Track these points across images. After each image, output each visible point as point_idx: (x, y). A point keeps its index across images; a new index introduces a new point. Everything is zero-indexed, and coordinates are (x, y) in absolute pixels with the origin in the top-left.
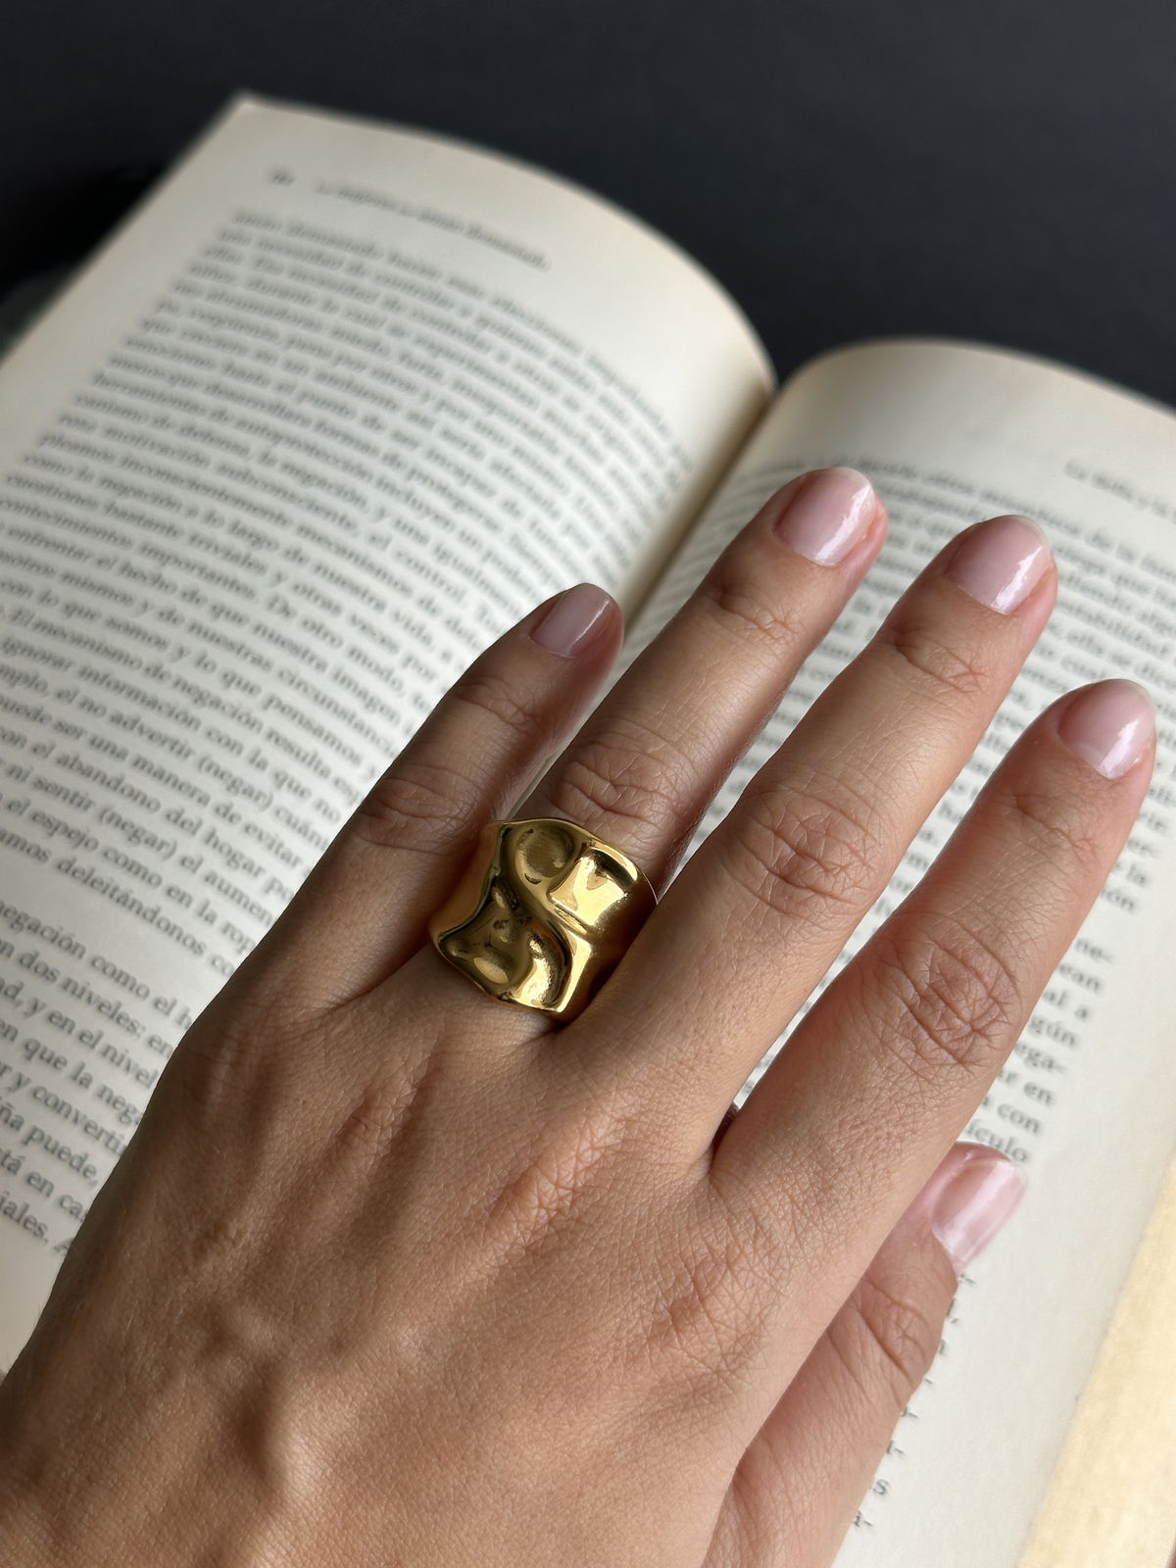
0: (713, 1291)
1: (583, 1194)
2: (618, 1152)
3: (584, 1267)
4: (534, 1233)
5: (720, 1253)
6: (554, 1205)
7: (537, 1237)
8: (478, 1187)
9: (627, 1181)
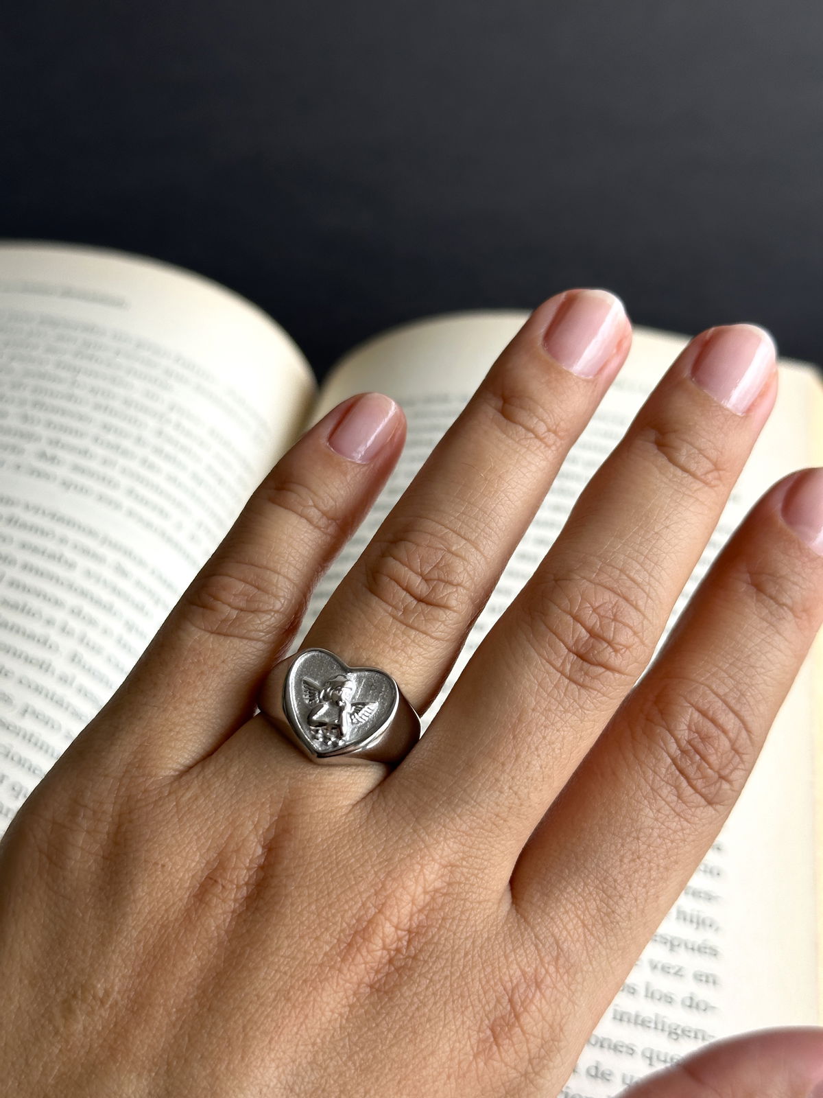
0: (526, 1010)
1: (417, 933)
2: (445, 895)
3: (422, 998)
4: (377, 972)
5: (530, 974)
6: (394, 946)
7: (380, 976)
8: (331, 935)
9: (454, 919)
